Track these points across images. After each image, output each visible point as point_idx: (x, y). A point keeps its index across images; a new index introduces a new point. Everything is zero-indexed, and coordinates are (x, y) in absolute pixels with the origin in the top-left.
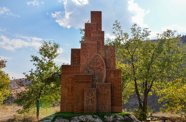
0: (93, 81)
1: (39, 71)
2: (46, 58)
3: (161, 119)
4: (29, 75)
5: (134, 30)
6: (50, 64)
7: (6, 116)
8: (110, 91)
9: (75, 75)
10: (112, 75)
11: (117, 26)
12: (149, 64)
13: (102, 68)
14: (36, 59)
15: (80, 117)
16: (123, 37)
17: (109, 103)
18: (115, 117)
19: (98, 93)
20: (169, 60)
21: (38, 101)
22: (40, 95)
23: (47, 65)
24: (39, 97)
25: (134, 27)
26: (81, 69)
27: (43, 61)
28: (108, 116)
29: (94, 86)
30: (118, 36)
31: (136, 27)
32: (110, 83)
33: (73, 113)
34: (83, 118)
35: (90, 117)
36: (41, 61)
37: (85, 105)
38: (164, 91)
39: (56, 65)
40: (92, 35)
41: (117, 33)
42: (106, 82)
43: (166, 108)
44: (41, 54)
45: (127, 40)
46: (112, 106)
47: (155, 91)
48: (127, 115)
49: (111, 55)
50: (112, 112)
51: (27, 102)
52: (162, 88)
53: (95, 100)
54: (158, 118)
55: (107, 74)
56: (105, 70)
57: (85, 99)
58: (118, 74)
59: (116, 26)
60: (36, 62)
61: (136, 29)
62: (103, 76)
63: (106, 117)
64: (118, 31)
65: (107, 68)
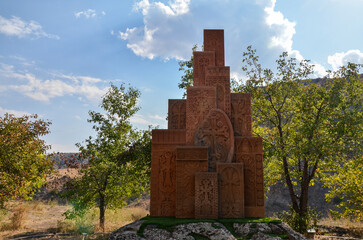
0: (211, 159)
1: (103, 140)
2: (116, 116)
3: (334, 231)
4: (85, 148)
5: (282, 63)
6: (123, 127)
7: (41, 222)
8: (242, 177)
9: (178, 149)
10: (245, 148)
11: (251, 55)
12: (313, 128)
13: (226, 135)
14: (97, 118)
15: (190, 226)
16: (263, 76)
17: (240, 199)
18: (254, 226)
19: (220, 181)
20: (351, 120)
21: (102, 196)
22: (106, 184)
23: (117, 129)
24: (104, 189)
25: (282, 58)
26: (188, 138)
27: (110, 122)
28: (240, 224)
29: (212, 169)
30: (252, 75)
31: (287, 58)
32: (242, 163)
33: (174, 217)
34: (194, 227)
35: (207, 226)
36: (106, 122)
37: (197, 203)
38: (338, 178)
39: (133, 128)
40: (208, 74)
41: (249, 69)
42: (234, 161)
43: (342, 210)
44: (106, 108)
45: (271, 82)
46: (246, 205)
47: (320, 177)
48: (275, 223)
49: (243, 111)
50: (247, 217)
51: (82, 197)
52: (332, 173)
53: (215, 195)
54: (328, 229)
55: (235, 146)
56: (232, 140)
57: (197, 193)
58: (256, 146)
59: (248, 57)
60: (97, 124)
61: (286, 61)
62: (228, 151)
63: (236, 225)
64: (253, 66)
65: (235, 134)
